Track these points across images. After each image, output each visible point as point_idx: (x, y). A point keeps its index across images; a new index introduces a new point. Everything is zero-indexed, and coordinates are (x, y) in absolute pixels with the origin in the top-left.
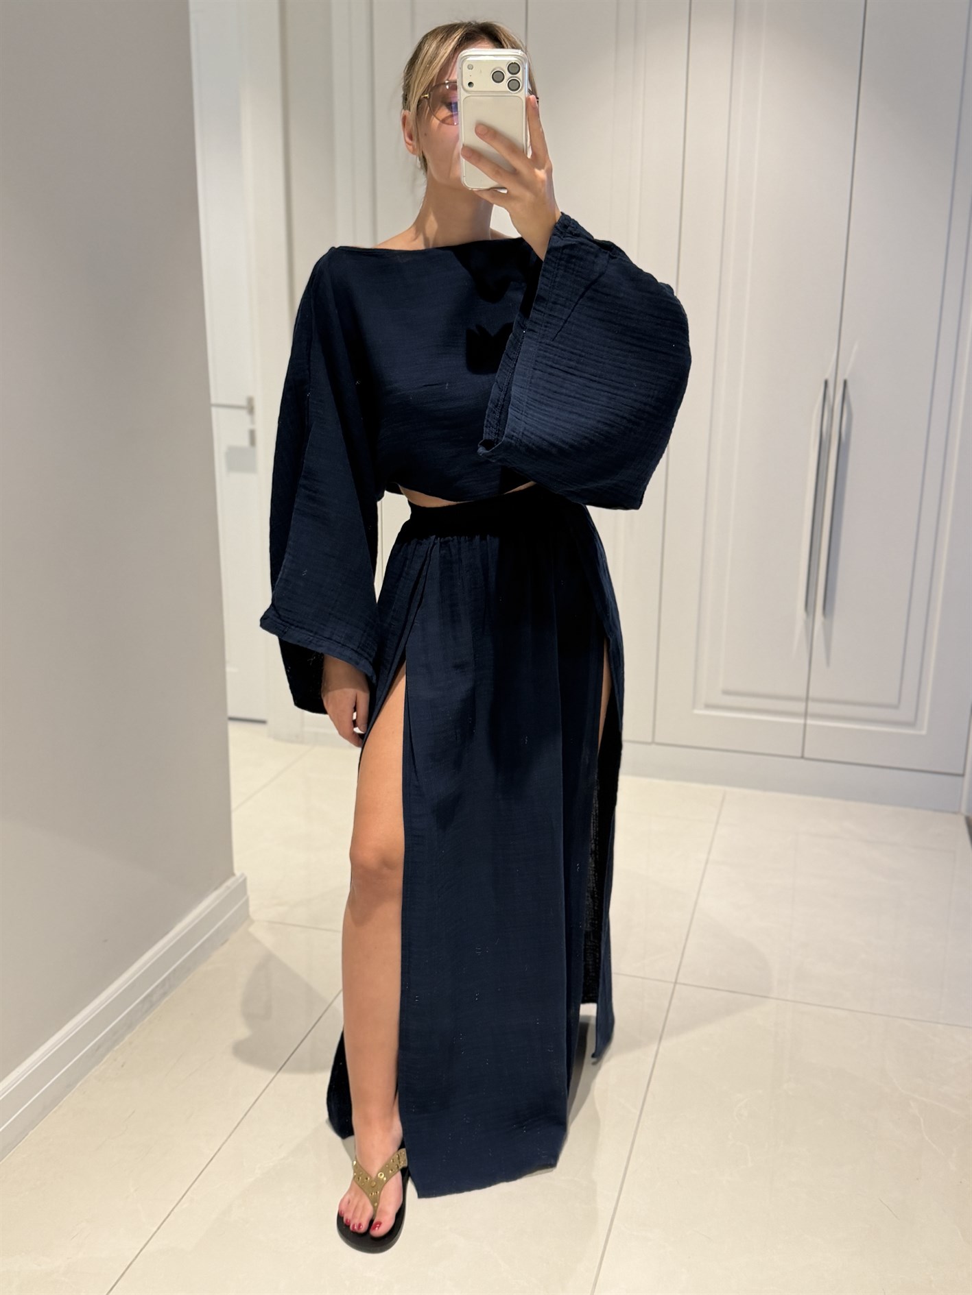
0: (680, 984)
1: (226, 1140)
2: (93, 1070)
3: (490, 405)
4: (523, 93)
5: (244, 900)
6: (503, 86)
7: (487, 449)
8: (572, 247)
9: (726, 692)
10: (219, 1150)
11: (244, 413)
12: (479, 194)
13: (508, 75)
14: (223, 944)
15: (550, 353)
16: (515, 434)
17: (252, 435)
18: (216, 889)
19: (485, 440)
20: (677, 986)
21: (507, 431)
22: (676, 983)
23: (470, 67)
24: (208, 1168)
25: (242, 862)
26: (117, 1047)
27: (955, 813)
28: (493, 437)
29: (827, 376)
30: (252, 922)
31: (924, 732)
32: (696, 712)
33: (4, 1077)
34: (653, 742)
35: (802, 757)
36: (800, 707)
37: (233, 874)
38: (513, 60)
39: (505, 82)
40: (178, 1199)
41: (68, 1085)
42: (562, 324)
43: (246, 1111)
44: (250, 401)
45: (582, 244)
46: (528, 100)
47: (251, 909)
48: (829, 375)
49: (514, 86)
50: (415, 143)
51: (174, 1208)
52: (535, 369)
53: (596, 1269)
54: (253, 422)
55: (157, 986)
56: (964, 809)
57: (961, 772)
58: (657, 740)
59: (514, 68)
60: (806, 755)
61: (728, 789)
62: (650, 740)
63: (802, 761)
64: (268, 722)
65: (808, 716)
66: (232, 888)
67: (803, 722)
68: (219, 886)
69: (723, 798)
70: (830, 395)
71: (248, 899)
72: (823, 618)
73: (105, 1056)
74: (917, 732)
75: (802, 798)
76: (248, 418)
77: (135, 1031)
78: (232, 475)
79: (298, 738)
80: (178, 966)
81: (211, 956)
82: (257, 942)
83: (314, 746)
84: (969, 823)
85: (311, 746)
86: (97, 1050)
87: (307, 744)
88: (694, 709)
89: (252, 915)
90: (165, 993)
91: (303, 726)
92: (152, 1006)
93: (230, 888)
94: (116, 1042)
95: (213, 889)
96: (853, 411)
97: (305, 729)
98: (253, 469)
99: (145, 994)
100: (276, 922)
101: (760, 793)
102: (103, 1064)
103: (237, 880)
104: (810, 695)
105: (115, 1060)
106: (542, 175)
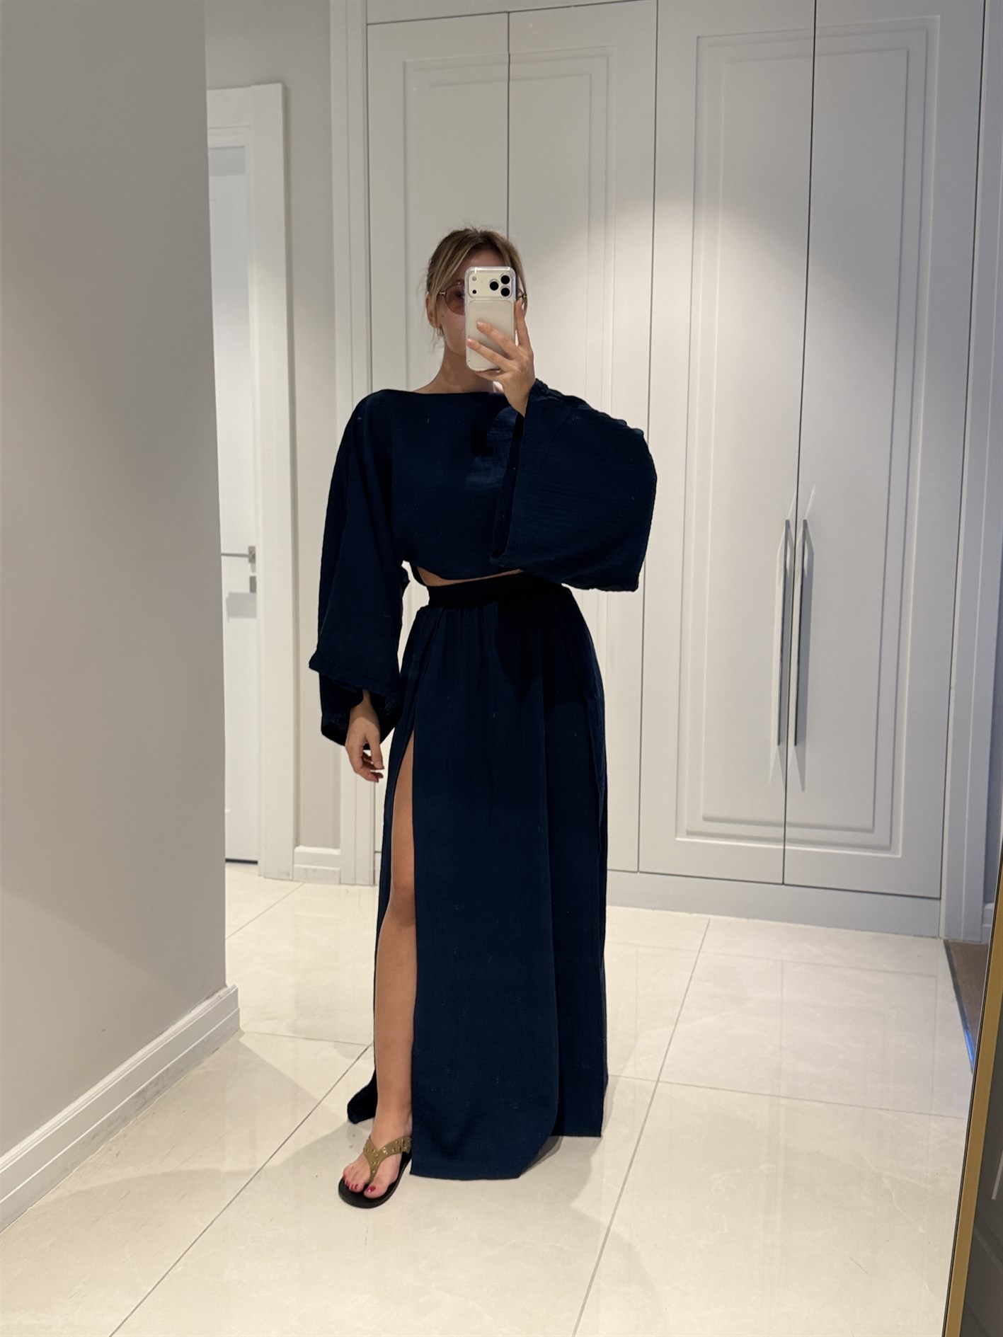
0: (662, 1082)
2: (89, 1159)
3: (496, 526)
4: (512, 297)
5: (234, 1011)
6: (498, 292)
7: (497, 558)
9: (706, 819)
11: (246, 560)
12: (478, 374)
13: (501, 285)
14: (214, 1052)
17: (253, 581)
18: (208, 998)
19: (494, 551)
20: (660, 1084)
22: (658, 1081)
23: (475, 279)
24: (202, 1237)
25: (232, 978)
26: (112, 1139)
27: (934, 937)
28: (500, 548)
29: (788, 518)
30: (243, 1033)
31: (899, 856)
32: (678, 839)
33: (3, 1154)
34: (638, 871)
35: (783, 884)
36: (778, 832)
37: (226, 986)
38: (506, 274)
39: (499, 290)
43: (238, 1192)
44: (252, 549)
46: (515, 303)
47: (242, 1021)
48: (790, 516)
49: (505, 292)
50: (433, 319)
53: (576, 1320)
54: (254, 570)
55: (151, 1083)
56: (942, 934)
57: (938, 896)
58: (641, 869)
59: (506, 280)
60: (786, 882)
61: (712, 917)
62: (635, 870)
63: (783, 886)
64: (259, 862)
65: (786, 843)
66: (224, 998)
67: (782, 847)
68: (212, 995)
69: (708, 925)
70: (791, 535)
71: (238, 1011)
72: (796, 744)
73: (100, 1147)
74: (893, 856)
75: (785, 924)
76: (249, 565)
77: (129, 1125)
78: (233, 620)
79: (288, 875)
80: (172, 1065)
81: (202, 1062)
82: (248, 1050)
83: (304, 883)
84: (948, 946)
85: (300, 884)
86: (93, 1138)
87: (297, 881)
88: (676, 836)
89: (241, 1027)
90: (158, 1092)
91: (293, 863)
92: (146, 1103)
93: (221, 998)
94: (111, 1134)
95: (206, 997)
96: (814, 549)
97: (296, 866)
98: (252, 613)
99: (140, 1089)
100: (267, 1034)
101: (744, 920)
102: (98, 1153)
103: (229, 991)
104: (788, 820)
105: (110, 1150)
106: (526, 358)
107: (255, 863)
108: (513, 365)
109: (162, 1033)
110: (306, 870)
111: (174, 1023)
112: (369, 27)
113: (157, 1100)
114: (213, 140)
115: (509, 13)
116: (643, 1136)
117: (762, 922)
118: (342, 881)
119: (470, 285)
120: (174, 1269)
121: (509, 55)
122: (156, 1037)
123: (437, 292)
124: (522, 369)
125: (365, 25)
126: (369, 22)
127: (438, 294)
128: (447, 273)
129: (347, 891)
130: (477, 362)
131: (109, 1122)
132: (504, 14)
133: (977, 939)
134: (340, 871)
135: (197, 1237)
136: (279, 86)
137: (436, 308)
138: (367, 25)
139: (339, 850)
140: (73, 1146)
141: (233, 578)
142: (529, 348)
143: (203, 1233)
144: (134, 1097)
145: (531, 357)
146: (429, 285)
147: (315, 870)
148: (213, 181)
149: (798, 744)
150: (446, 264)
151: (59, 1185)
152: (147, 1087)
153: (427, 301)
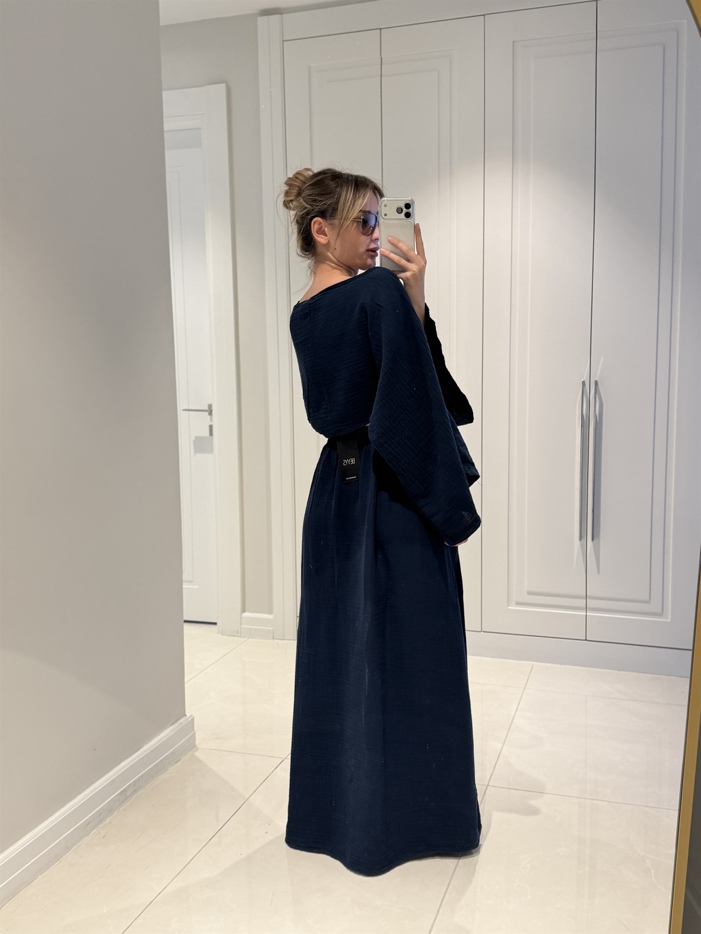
0: (491, 786)
1: (170, 882)
2: (84, 840)
5: (193, 732)
9: (530, 593)
11: (207, 413)
13: (405, 210)
14: (176, 762)
17: (211, 427)
18: (172, 724)
20: (489, 787)
22: (488, 785)
23: (385, 206)
25: (190, 710)
26: (101, 825)
29: (584, 379)
30: (198, 749)
31: (669, 620)
32: (509, 608)
34: (482, 631)
35: (586, 640)
36: (582, 603)
37: (185, 715)
38: (407, 202)
39: (403, 214)
40: (135, 917)
43: (185, 865)
44: (210, 406)
47: (197, 742)
51: (132, 922)
54: (211, 420)
55: (130, 785)
58: (484, 629)
59: (407, 206)
60: (588, 638)
61: (535, 663)
62: (479, 630)
63: (586, 642)
64: (218, 624)
65: (588, 611)
66: (184, 724)
67: (585, 614)
68: (175, 722)
69: (532, 669)
70: (587, 391)
71: (195, 733)
72: (593, 540)
73: (93, 830)
74: (664, 620)
75: (587, 668)
76: (209, 417)
77: (114, 815)
78: (198, 455)
79: (238, 632)
80: (144, 773)
81: (168, 770)
82: (200, 761)
83: (249, 638)
85: (247, 638)
86: (87, 825)
87: (245, 637)
88: (508, 606)
89: (197, 745)
90: (135, 791)
91: (241, 624)
92: (126, 799)
93: (182, 724)
94: (100, 822)
95: (170, 724)
96: (603, 401)
97: (243, 626)
98: (211, 451)
99: (123, 788)
100: (213, 749)
101: (558, 666)
102: (91, 836)
103: (187, 719)
104: (588, 594)
105: (99, 833)
106: (421, 262)
107: (215, 624)
108: (413, 267)
109: (138, 750)
110: (250, 629)
111: (147, 743)
112: (285, 42)
113: (135, 796)
115: (381, 29)
117: (571, 667)
118: (275, 637)
120: (136, 921)
121: (381, 58)
122: (134, 753)
124: (420, 270)
125: (282, 41)
126: (285, 39)
129: (278, 644)
131: (99, 813)
132: (377, 30)
134: (273, 630)
135: (154, 898)
136: (223, 86)
138: (283, 41)
139: (273, 615)
142: (424, 256)
143: (158, 895)
144: (118, 795)
147: (256, 629)
152: (127, 788)
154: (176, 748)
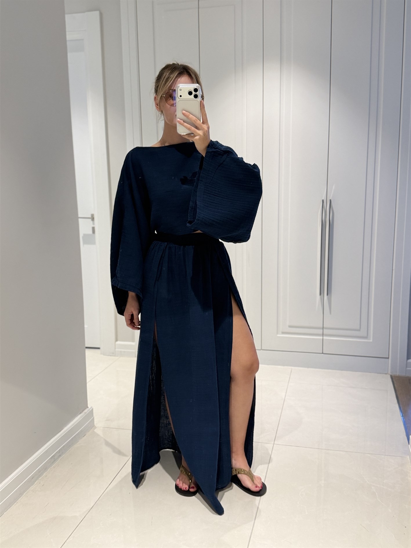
1: (88, 513)
2: (31, 488)
3: (190, 209)
5: (92, 418)
6: (192, 96)
7: (190, 224)
8: (214, 152)
9: (290, 327)
10: (85, 517)
11: (90, 220)
13: (194, 93)
14: (83, 437)
15: (209, 189)
16: (200, 219)
17: (93, 229)
18: (80, 413)
19: (189, 221)
21: (197, 218)
22: (274, 444)
23: (181, 90)
24: (81, 524)
25: (90, 404)
26: (41, 478)
27: (386, 374)
28: (192, 220)
29: (323, 198)
30: (96, 428)
31: (371, 341)
32: (278, 335)
34: (261, 349)
35: (323, 353)
36: (320, 331)
37: (88, 407)
38: (196, 87)
39: (193, 95)
40: (68, 537)
41: (20, 494)
42: (212, 178)
44: (93, 215)
45: (218, 151)
46: (201, 102)
47: (95, 423)
48: (324, 198)
49: (196, 96)
50: (158, 107)
52: (204, 195)
54: (94, 224)
55: (57, 452)
56: (389, 372)
57: (388, 357)
58: (263, 349)
59: (196, 90)
61: (293, 368)
62: (260, 349)
63: (322, 354)
64: (101, 348)
65: (324, 335)
66: (87, 413)
67: (322, 338)
68: (82, 412)
69: (291, 371)
70: (324, 206)
71: (94, 418)
73: (36, 481)
74: (368, 341)
75: (323, 370)
76: (91, 222)
77: (48, 471)
78: (85, 246)
79: (113, 354)
80: (65, 444)
81: (78, 441)
82: (98, 435)
83: (120, 357)
84: (392, 377)
86: (32, 478)
87: (117, 356)
89: (95, 425)
90: (60, 456)
91: (115, 348)
92: (55, 460)
93: (86, 413)
94: (40, 476)
95: (79, 413)
96: (334, 212)
97: (117, 350)
98: (94, 243)
99: (53, 455)
100: (106, 427)
101: (306, 369)
102: (35, 485)
103: (89, 410)
104: (324, 326)
105: (40, 483)
106: (206, 129)
107: (99, 348)
108: (200, 132)
109: (61, 431)
110: (121, 352)
111: (66, 426)
113: (60, 458)
114: (68, 37)
116: (268, 470)
117: (314, 369)
119: (179, 93)
122: (59, 433)
123: (161, 95)
124: (204, 134)
127: (161, 96)
128: (166, 86)
130: (182, 131)
131: (39, 471)
133: (404, 374)
136: (97, 12)
137: (160, 102)
139: (135, 343)
140: (24, 483)
141: (84, 227)
142: (207, 124)
144: (50, 459)
145: (208, 128)
146: (156, 91)
147: (124, 352)
148: (69, 55)
149: (328, 295)
150: (165, 81)
151: (18, 501)
152: (55, 454)
153: (155, 98)
154: (83, 429)
